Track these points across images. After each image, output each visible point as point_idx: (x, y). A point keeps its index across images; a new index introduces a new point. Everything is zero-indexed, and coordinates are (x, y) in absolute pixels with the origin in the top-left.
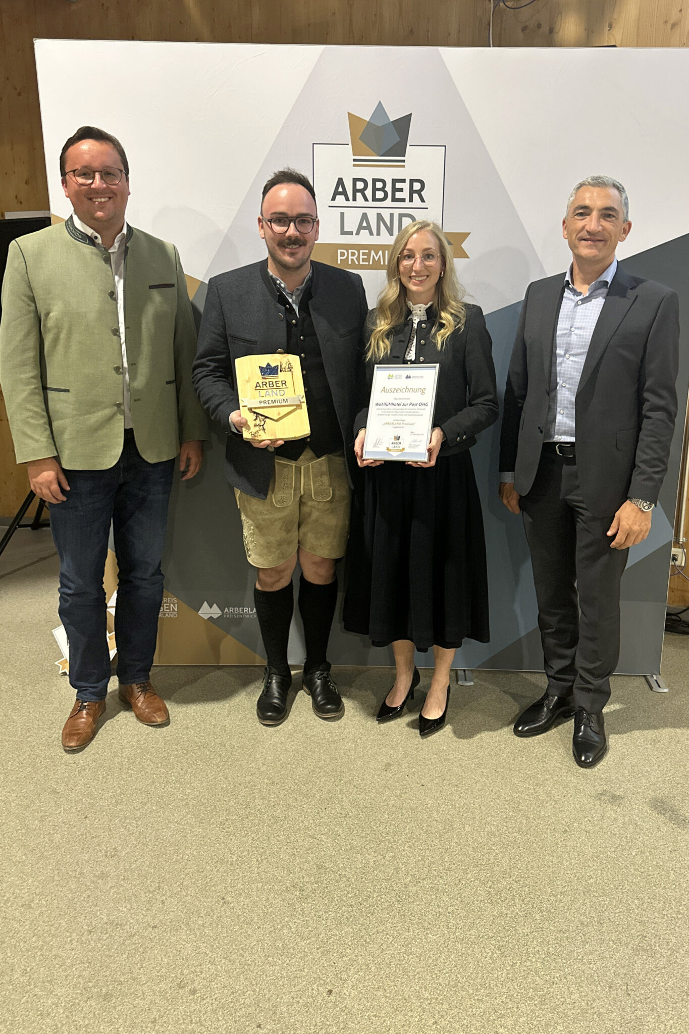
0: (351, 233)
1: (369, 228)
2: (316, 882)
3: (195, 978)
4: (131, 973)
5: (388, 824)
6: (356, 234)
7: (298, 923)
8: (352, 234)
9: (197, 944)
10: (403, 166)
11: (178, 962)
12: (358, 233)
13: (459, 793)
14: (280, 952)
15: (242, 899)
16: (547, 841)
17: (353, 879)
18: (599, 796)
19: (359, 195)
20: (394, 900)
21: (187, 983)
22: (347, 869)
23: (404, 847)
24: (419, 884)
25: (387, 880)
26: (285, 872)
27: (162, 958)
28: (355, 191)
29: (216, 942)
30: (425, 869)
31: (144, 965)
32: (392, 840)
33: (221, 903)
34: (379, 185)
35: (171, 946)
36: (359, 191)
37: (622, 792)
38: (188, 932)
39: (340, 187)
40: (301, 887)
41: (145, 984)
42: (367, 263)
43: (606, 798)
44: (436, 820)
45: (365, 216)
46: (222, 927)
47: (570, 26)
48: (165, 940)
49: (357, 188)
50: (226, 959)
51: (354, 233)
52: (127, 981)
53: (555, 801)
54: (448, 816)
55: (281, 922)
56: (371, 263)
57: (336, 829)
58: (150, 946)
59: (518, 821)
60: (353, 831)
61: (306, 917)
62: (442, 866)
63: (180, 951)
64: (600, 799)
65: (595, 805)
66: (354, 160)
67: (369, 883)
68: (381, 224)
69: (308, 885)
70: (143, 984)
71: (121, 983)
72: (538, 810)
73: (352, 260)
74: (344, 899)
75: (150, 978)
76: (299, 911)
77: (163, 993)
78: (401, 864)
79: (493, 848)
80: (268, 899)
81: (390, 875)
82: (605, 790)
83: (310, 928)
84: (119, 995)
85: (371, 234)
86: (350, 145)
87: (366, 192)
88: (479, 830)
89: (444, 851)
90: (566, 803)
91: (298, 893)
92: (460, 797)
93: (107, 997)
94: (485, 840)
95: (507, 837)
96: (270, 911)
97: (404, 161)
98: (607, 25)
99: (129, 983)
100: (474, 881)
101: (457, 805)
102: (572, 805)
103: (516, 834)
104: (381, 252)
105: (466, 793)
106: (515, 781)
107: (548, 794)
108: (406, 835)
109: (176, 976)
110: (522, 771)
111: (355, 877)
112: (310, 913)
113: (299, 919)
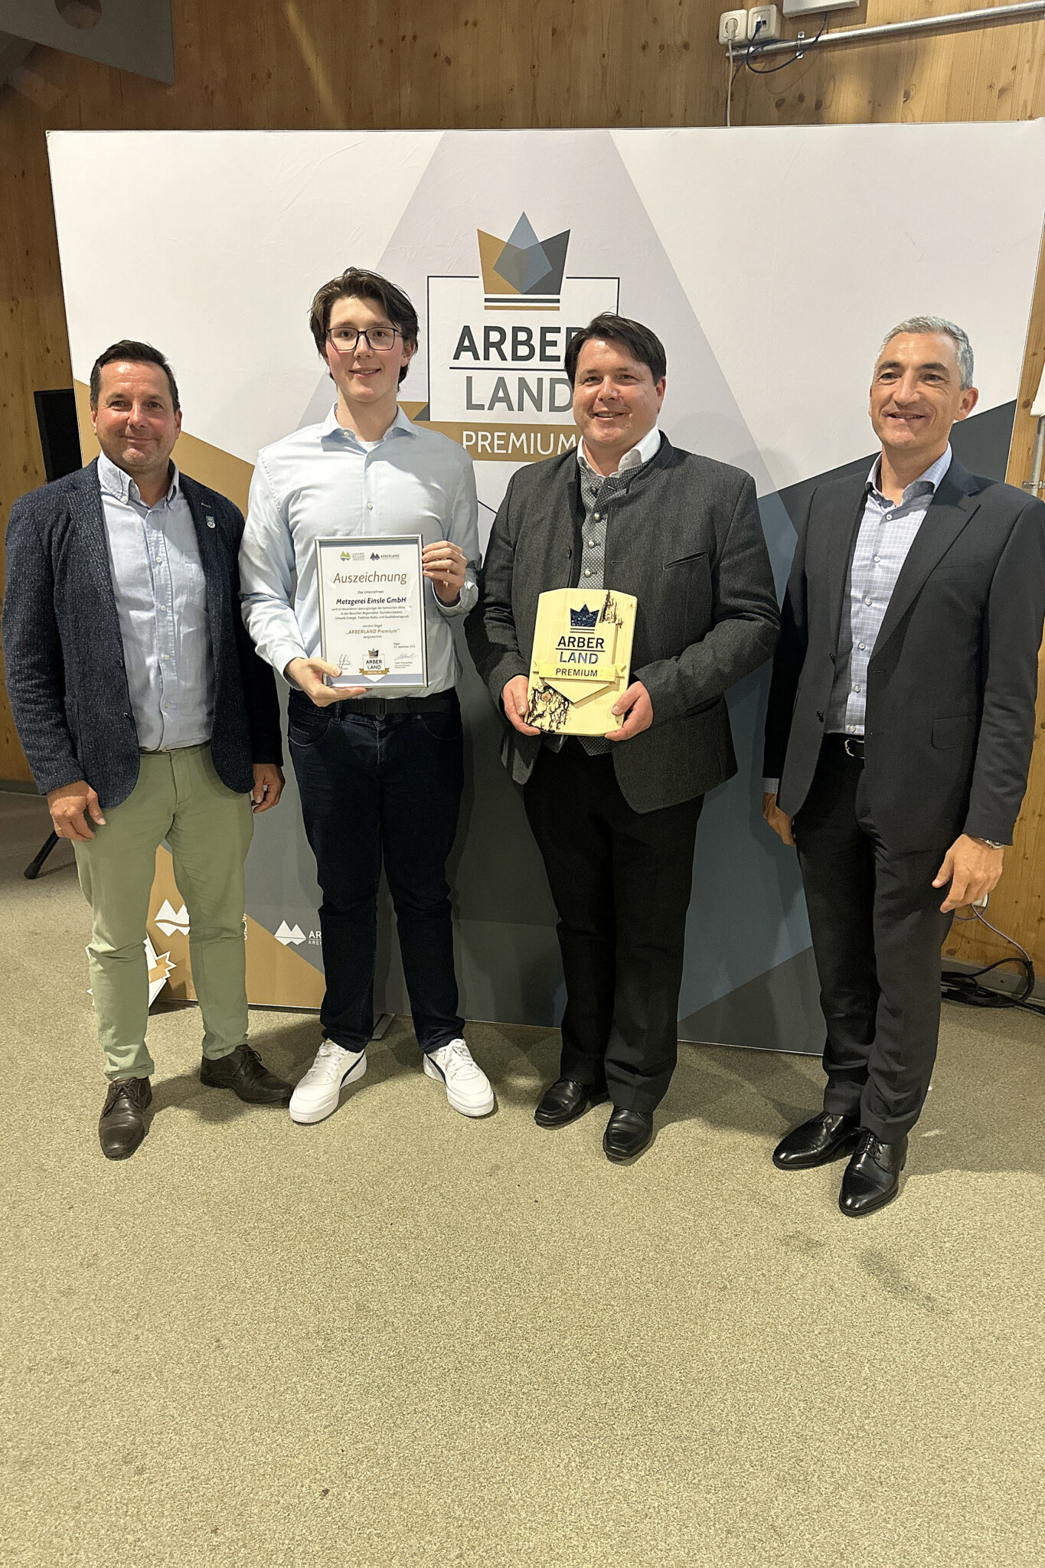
0: (482, 407)
1: (507, 399)
2: (350, 1330)
3: (148, 1452)
4: (66, 1434)
5: (474, 1254)
6: (488, 409)
7: (310, 1387)
8: (484, 409)
9: (165, 1402)
10: (558, 309)
11: (133, 1426)
12: (491, 408)
13: (585, 1216)
14: (272, 1426)
15: (242, 1344)
16: (694, 1300)
17: (402, 1330)
18: (786, 1240)
19: (493, 351)
20: (450, 1366)
21: (137, 1457)
22: (399, 1315)
23: (486, 1289)
24: (493, 1347)
25: (449, 1336)
26: (312, 1311)
27: (113, 1417)
28: (488, 344)
29: (191, 1402)
30: (507, 1325)
31: (86, 1425)
32: (472, 1278)
33: (213, 1347)
34: (522, 336)
35: (130, 1400)
36: (494, 345)
37: (824, 1235)
38: (158, 1384)
39: (466, 339)
40: (328, 1334)
41: (81, 1451)
42: (505, 452)
43: (797, 1243)
44: (542, 1255)
45: (501, 383)
46: (205, 1382)
47: (848, 94)
48: (124, 1392)
49: (491, 341)
50: (196, 1427)
51: (486, 407)
52: (58, 1445)
53: (721, 1241)
54: (561, 1250)
55: (286, 1382)
56: (510, 452)
57: (398, 1255)
58: (101, 1398)
59: (659, 1266)
60: (421, 1260)
61: (323, 1378)
62: (532, 1322)
63: (139, 1410)
64: (787, 1244)
65: (778, 1253)
66: (487, 300)
67: (422, 1338)
68: (525, 393)
69: (338, 1333)
70: (77, 1452)
71: (49, 1447)
72: (693, 1252)
73: (483, 446)
74: (382, 1358)
75: (89, 1444)
76: (316, 1370)
77: (100, 1467)
78: (475, 1315)
79: (613, 1303)
80: (278, 1347)
81: (455, 1329)
82: (799, 1232)
83: (323, 1396)
84: (42, 1464)
85: (511, 408)
86: (481, 277)
87: (502, 347)
88: (599, 1275)
89: (540, 1300)
90: (736, 1245)
91: (320, 1343)
92: (585, 1224)
93: (25, 1464)
94: (604, 1290)
95: (636, 1289)
96: (275, 1364)
97: (558, 301)
98: (903, 93)
99: (60, 1447)
100: (573, 1349)
101: (577, 1235)
102: (745, 1250)
103: (650, 1285)
104: (524, 434)
105: (595, 1219)
106: (670, 1205)
107: (714, 1230)
108: (494, 1272)
109: (124, 1446)
110: (683, 1192)
111: (406, 1328)
112: (330, 1373)
113: (312, 1380)
